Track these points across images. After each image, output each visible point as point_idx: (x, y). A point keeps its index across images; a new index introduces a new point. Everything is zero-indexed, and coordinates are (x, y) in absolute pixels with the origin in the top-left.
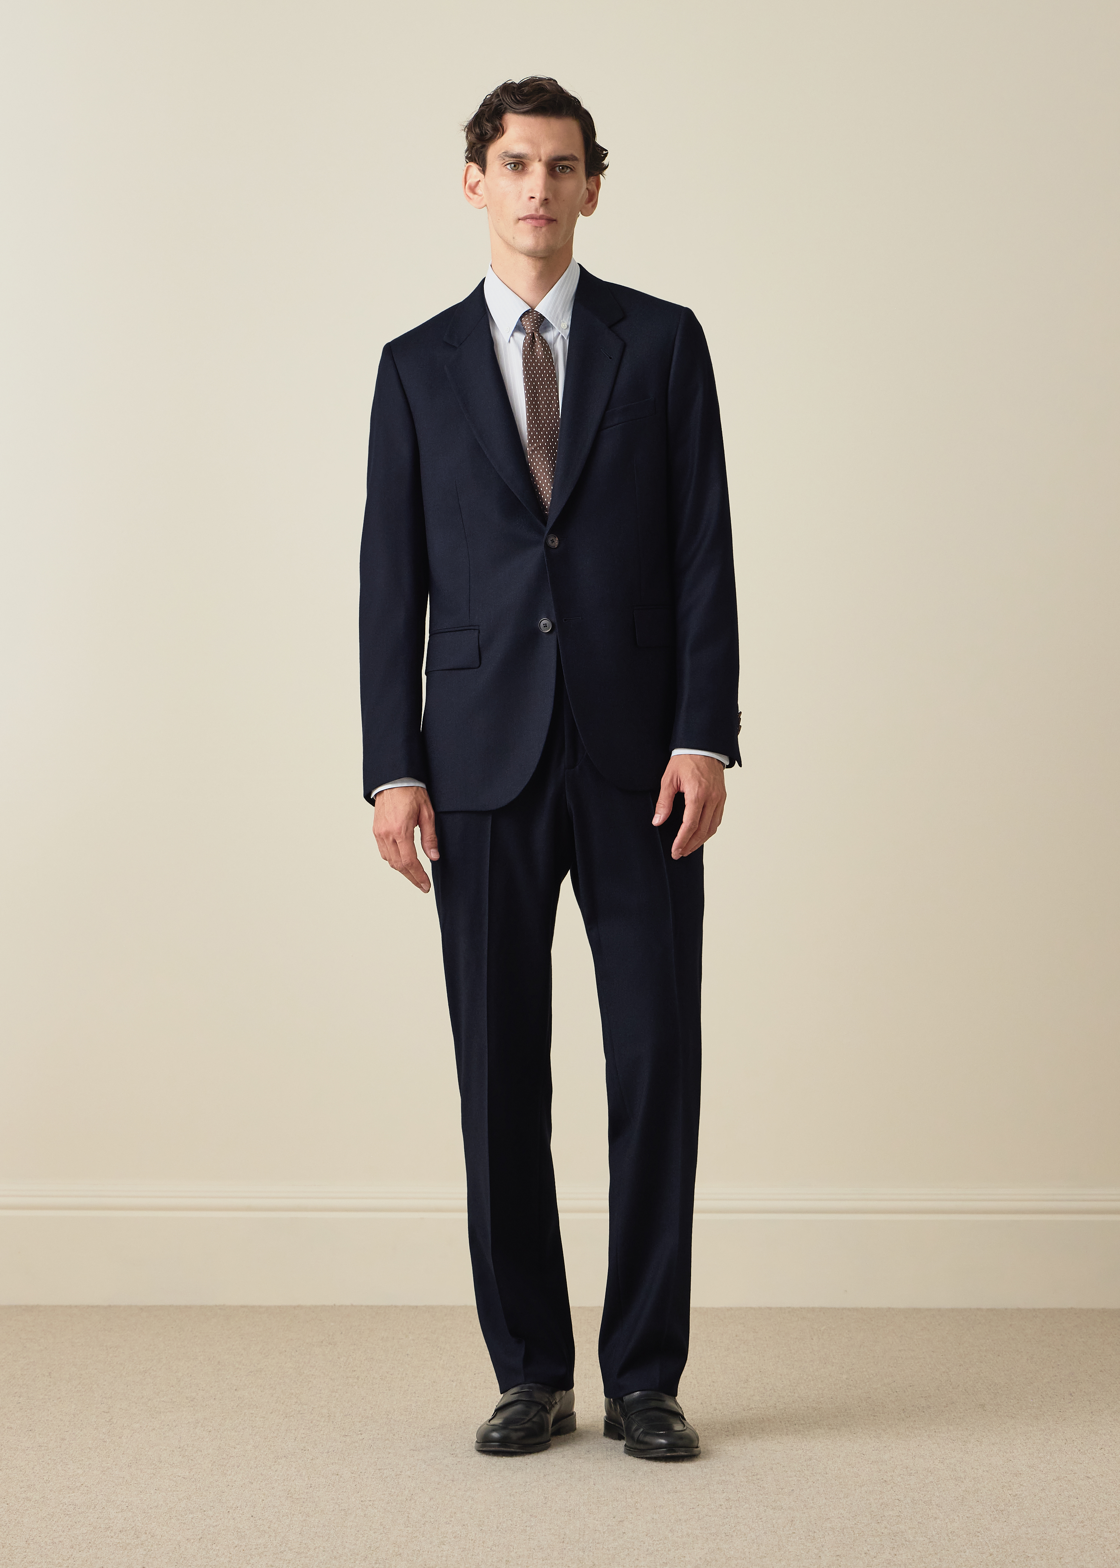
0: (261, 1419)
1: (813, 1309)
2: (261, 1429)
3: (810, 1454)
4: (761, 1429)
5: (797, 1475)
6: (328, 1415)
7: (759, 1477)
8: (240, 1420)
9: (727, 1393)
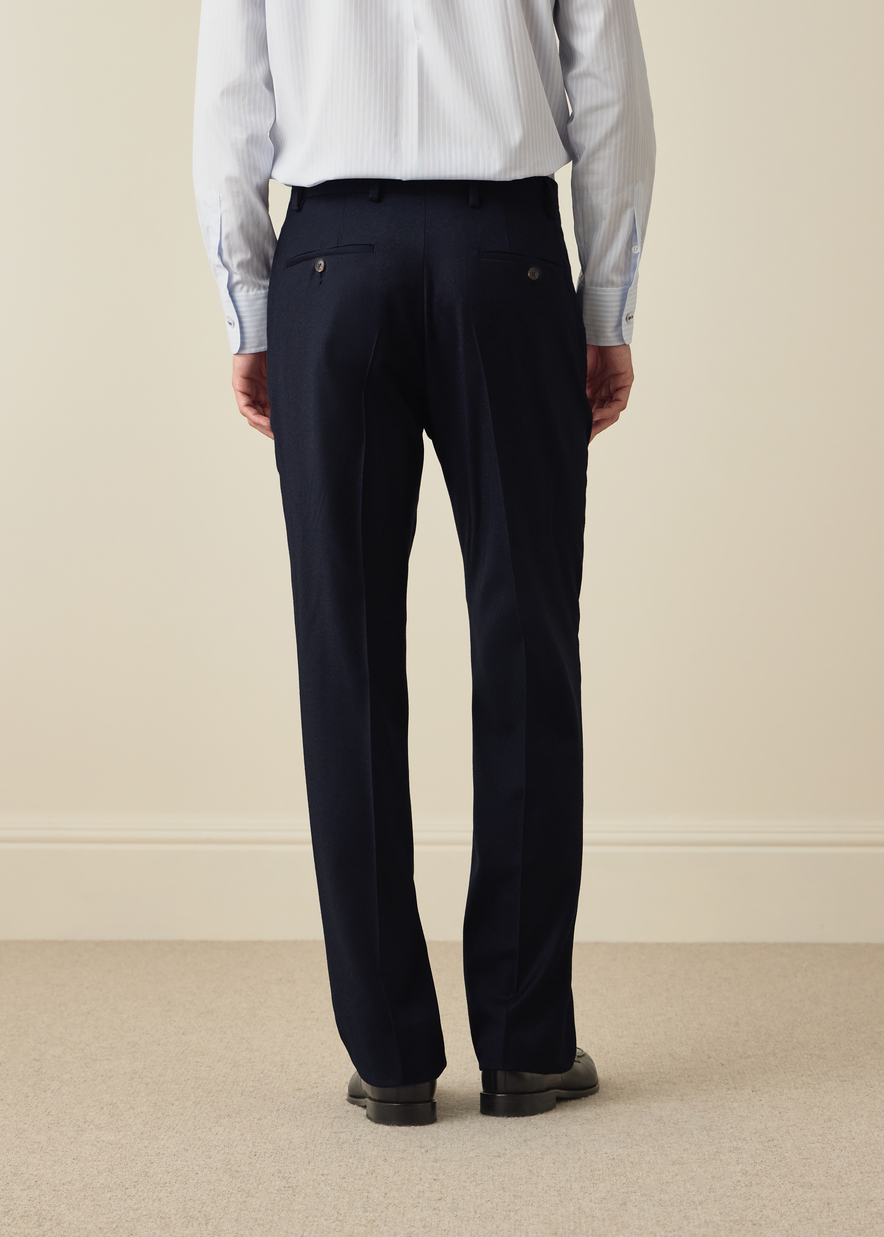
0: (207, 1069)
1: (789, 945)
2: (206, 1081)
3: (828, 1114)
4: (765, 1082)
5: (820, 1141)
6: (281, 1064)
7: (775, 1142)
8: (183, 1070)
9: (719, 1038)
